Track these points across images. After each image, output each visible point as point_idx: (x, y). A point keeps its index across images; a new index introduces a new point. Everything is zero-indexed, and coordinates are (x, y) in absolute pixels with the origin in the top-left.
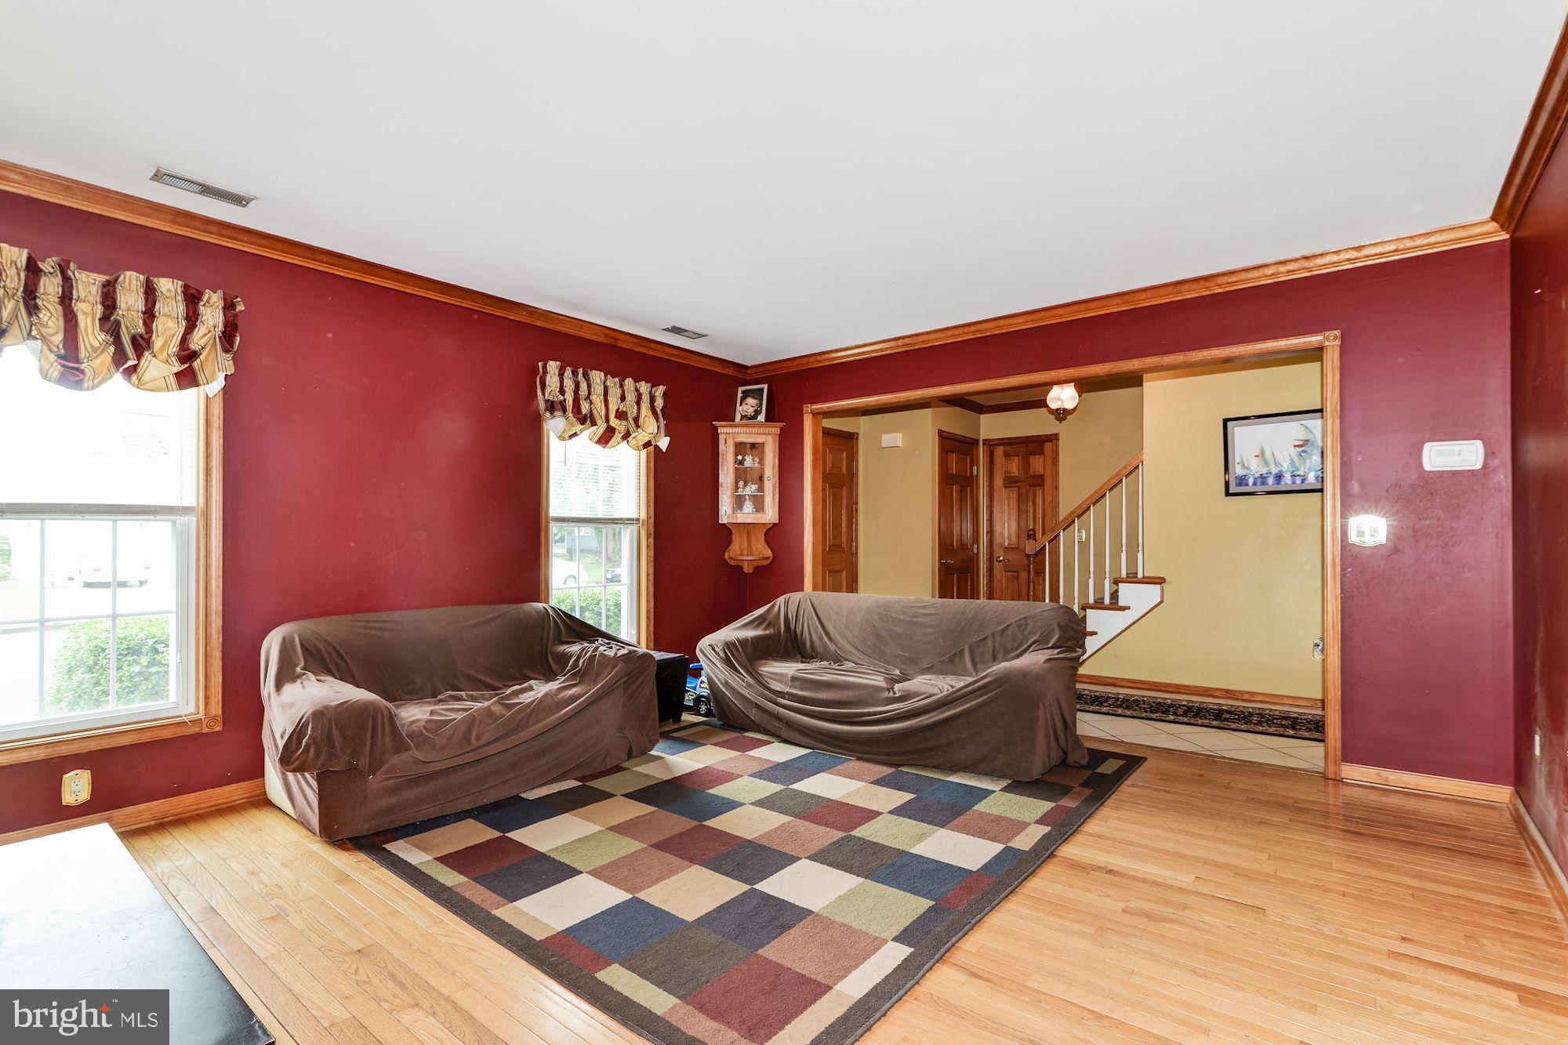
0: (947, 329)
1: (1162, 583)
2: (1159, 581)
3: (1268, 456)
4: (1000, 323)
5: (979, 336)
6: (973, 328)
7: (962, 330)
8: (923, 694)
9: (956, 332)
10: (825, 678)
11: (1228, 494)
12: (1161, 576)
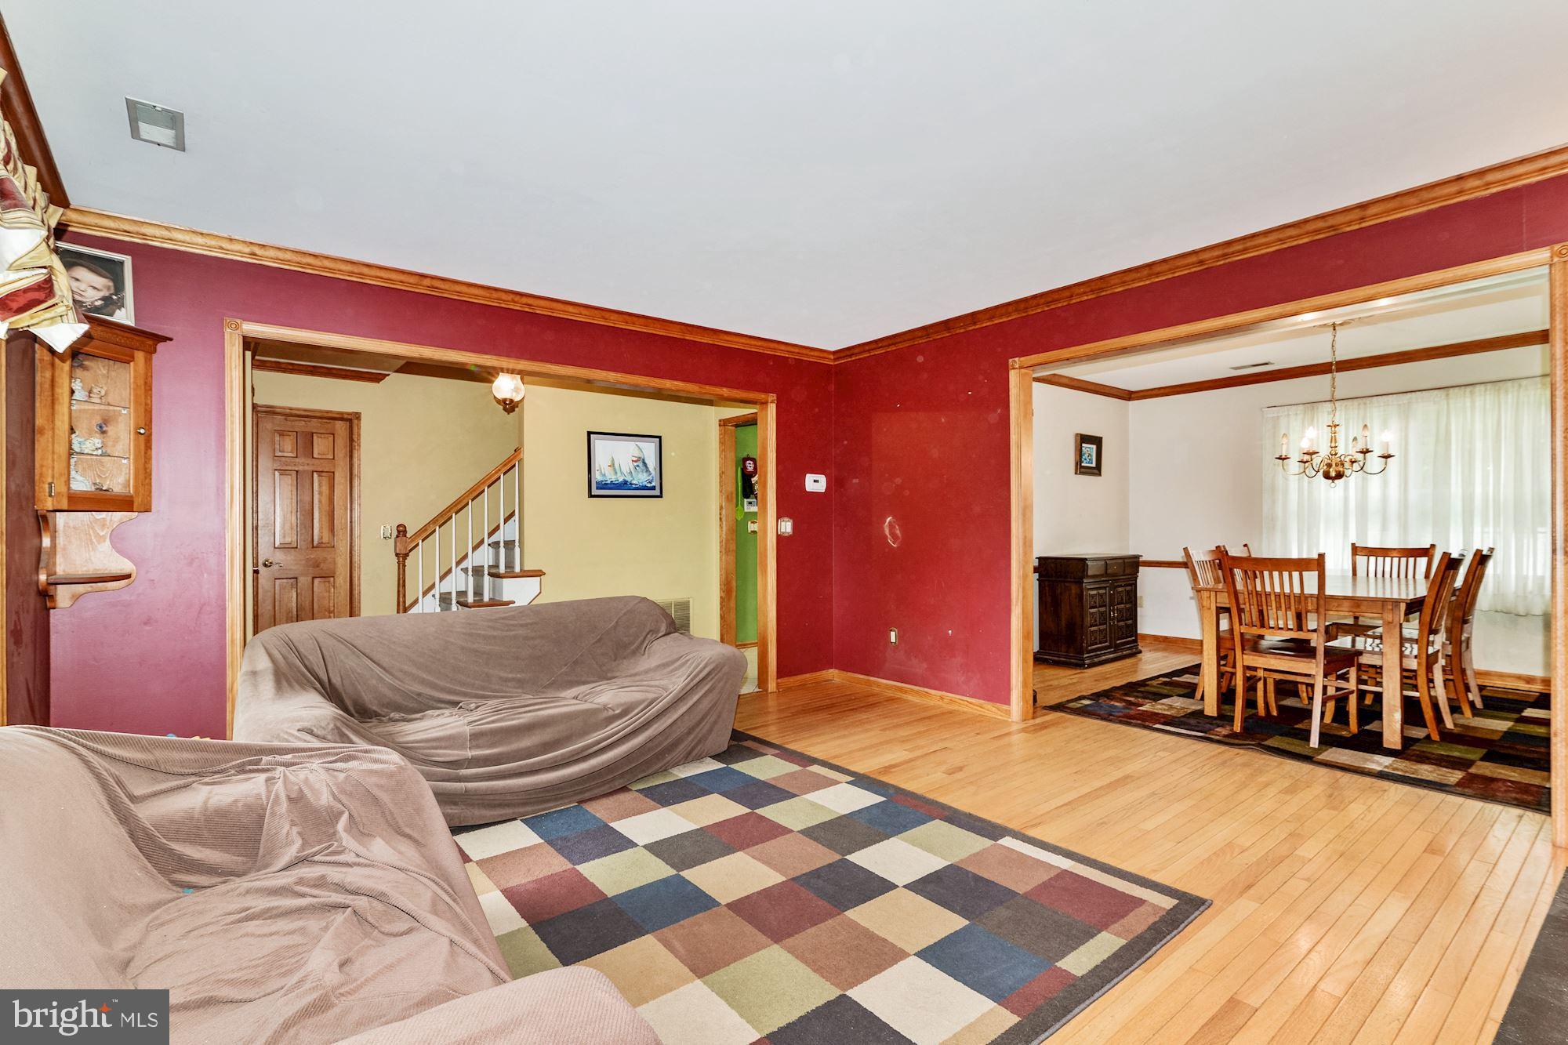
0: (496, 290)
1: (541, 576)
2: (538, 574)
3: (617, 466)
4: (554, 305)
5: (527, 310)
6: (525, 300)
7: (512, 296)
8: (644, 701)
9: (504, 296)
10: (521, 721)
11: (591, 496)
12: (540, 569)
